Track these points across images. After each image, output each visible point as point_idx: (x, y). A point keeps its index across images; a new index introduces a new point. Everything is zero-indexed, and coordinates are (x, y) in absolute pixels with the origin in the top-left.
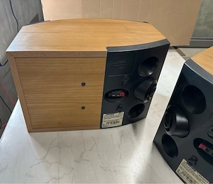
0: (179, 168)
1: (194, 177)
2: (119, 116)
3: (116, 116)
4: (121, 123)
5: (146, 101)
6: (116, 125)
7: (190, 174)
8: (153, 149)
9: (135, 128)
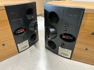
0: (59, 52)
1: (66, 52)
2: (26, 43)
3: (25, 43)
4: (28, 46)
5: (36, 31)
6: (26, 48)
7: (64, 52)
8: (46, 51)
9: (35, 46)
